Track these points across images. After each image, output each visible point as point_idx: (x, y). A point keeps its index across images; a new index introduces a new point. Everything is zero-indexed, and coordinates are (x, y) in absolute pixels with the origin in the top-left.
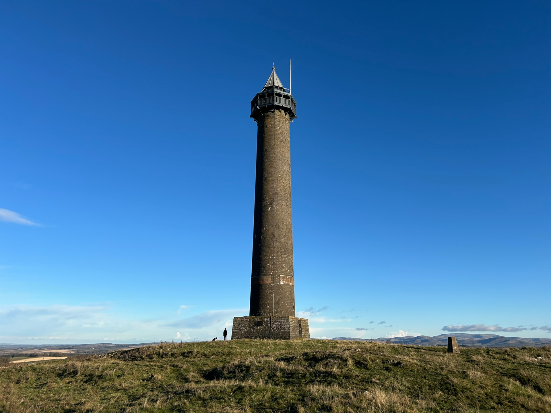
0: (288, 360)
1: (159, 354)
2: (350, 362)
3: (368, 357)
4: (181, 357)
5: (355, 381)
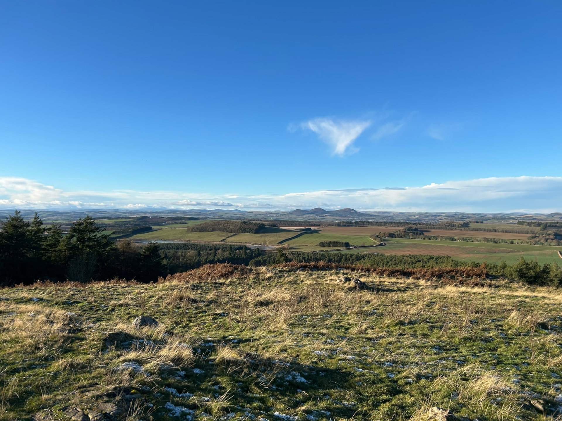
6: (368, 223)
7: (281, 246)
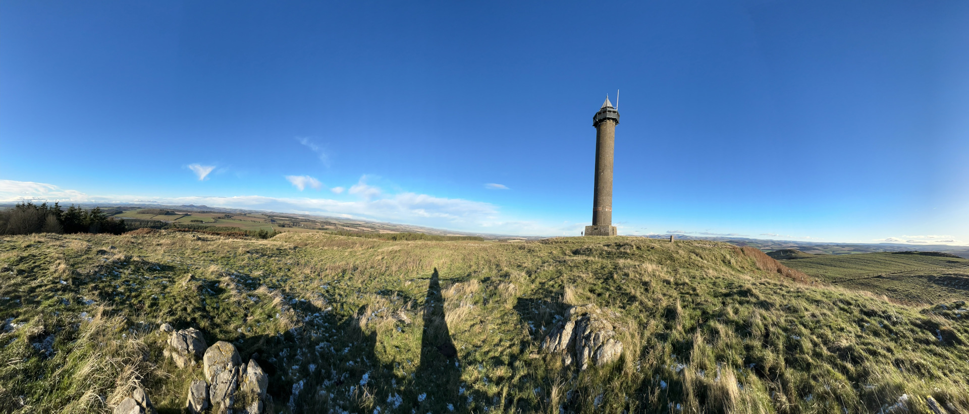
0: (608, 246)
1: (555, 242)
2: (634, 247)
3: (642, 244)
4: (564, 243)
5: (637, 257)
6: (211, 212)
7: (175, 221)
